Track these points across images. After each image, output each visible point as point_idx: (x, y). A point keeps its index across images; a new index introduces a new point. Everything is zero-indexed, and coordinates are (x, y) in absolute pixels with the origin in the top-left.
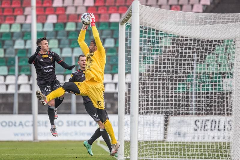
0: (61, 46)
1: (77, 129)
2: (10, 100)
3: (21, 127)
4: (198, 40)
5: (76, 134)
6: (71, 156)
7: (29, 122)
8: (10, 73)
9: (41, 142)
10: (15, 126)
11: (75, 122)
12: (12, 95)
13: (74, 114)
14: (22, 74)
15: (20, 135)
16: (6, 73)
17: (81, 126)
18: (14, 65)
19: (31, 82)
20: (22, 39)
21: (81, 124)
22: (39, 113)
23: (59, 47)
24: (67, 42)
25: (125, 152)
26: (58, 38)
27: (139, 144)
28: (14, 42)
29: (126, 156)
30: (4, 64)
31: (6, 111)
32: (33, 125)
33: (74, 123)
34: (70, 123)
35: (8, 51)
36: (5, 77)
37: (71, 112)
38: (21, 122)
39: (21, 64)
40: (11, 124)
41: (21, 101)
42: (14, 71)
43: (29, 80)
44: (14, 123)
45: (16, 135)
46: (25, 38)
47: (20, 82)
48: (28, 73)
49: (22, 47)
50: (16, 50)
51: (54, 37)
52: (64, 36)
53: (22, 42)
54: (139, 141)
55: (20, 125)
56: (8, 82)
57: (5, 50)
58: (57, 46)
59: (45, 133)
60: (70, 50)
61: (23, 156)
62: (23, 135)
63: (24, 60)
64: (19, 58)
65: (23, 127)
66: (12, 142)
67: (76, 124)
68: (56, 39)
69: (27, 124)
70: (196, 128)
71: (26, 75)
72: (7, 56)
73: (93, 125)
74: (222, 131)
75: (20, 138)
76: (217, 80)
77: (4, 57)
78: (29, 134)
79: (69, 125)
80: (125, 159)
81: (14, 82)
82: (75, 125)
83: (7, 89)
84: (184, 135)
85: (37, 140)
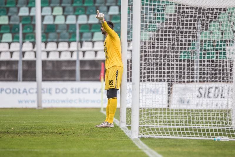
0: (65, 13)
1: (81, 96)
2: (14, 67)
3: (25, 94)
4: (200, 8)
5: (80, 101)
6: (74, 123)
7: (33, 89)
8: (15, 40)
9: (45, 109)
10: (19, 93)
11: (79, 89)
12: (16, 62)
13: (78, 81)
14: (26, 41)
15: (24, 102)
16: (10, 40)
17: (86, 93)
18: (18, 32)
19: (35, 49)
20: (27, 6)
21: (85, 91)
22: (43, 80)
23: (63, 14)
24: (71, 9)
25: (127, 120)
26: (63, 5)
27: (140, 112)
28: (19, 9)
29: (128, 123)
30: (9, 31)
31: (11, 78)
32: (37, 92)
33: (78, 91)
34: (74, 90)
35: (12, 18)
36: (10, 44)
37: (75, 79)
38: (25, 89)
39: (25, 31)
40: (15, 91)
41: (26, 68)
42: (18, 38)
43: (34, 47)
44: (18, 90)
45: (20, 102)
46: (30, 5)
47: (24, 49)
48: (33, 40)
49: (27, 14)
50: (21, 17)
51: (58, 5)
52: (68, 3)
53: (27, 9)
54: (140, 109)
55: (24, 92)
56: (12, 49)
57: (9, 18)
58: (61, 13)
59: (49, 101)
60: (74, 17)
61: (25, 124)
62: (27, 102)
63: (28, 27)
64: (23, 25)
65: (27, 94)
66: (16, 109)
67: (81, 91)
68: (60, 6)
69: (31, 91)
70: (200, 95)
71: (30, 42)
72: (11, 23)
73: (96, 93)
74: (226, 99)
75: (24, 105)
76: (218, 48)
77: (9, 25)
78: (33, 101)
79: (73, 92)
80: (127, 127)
81: (18, 49)
82: (79, 92)
83: (11, 57)
84: (188, 102)
85: (41, 107)
